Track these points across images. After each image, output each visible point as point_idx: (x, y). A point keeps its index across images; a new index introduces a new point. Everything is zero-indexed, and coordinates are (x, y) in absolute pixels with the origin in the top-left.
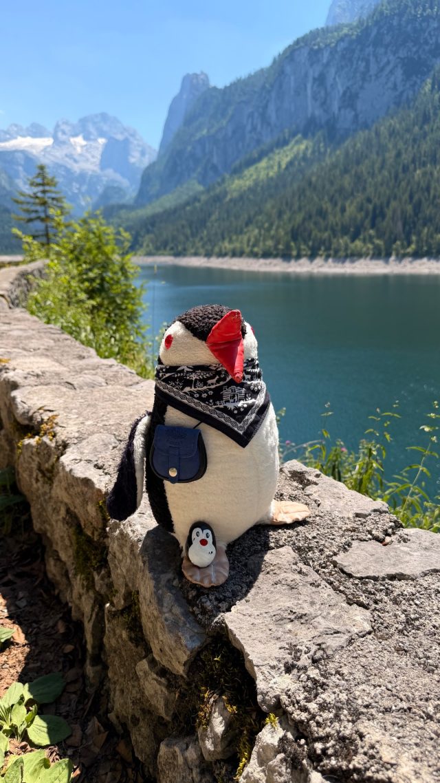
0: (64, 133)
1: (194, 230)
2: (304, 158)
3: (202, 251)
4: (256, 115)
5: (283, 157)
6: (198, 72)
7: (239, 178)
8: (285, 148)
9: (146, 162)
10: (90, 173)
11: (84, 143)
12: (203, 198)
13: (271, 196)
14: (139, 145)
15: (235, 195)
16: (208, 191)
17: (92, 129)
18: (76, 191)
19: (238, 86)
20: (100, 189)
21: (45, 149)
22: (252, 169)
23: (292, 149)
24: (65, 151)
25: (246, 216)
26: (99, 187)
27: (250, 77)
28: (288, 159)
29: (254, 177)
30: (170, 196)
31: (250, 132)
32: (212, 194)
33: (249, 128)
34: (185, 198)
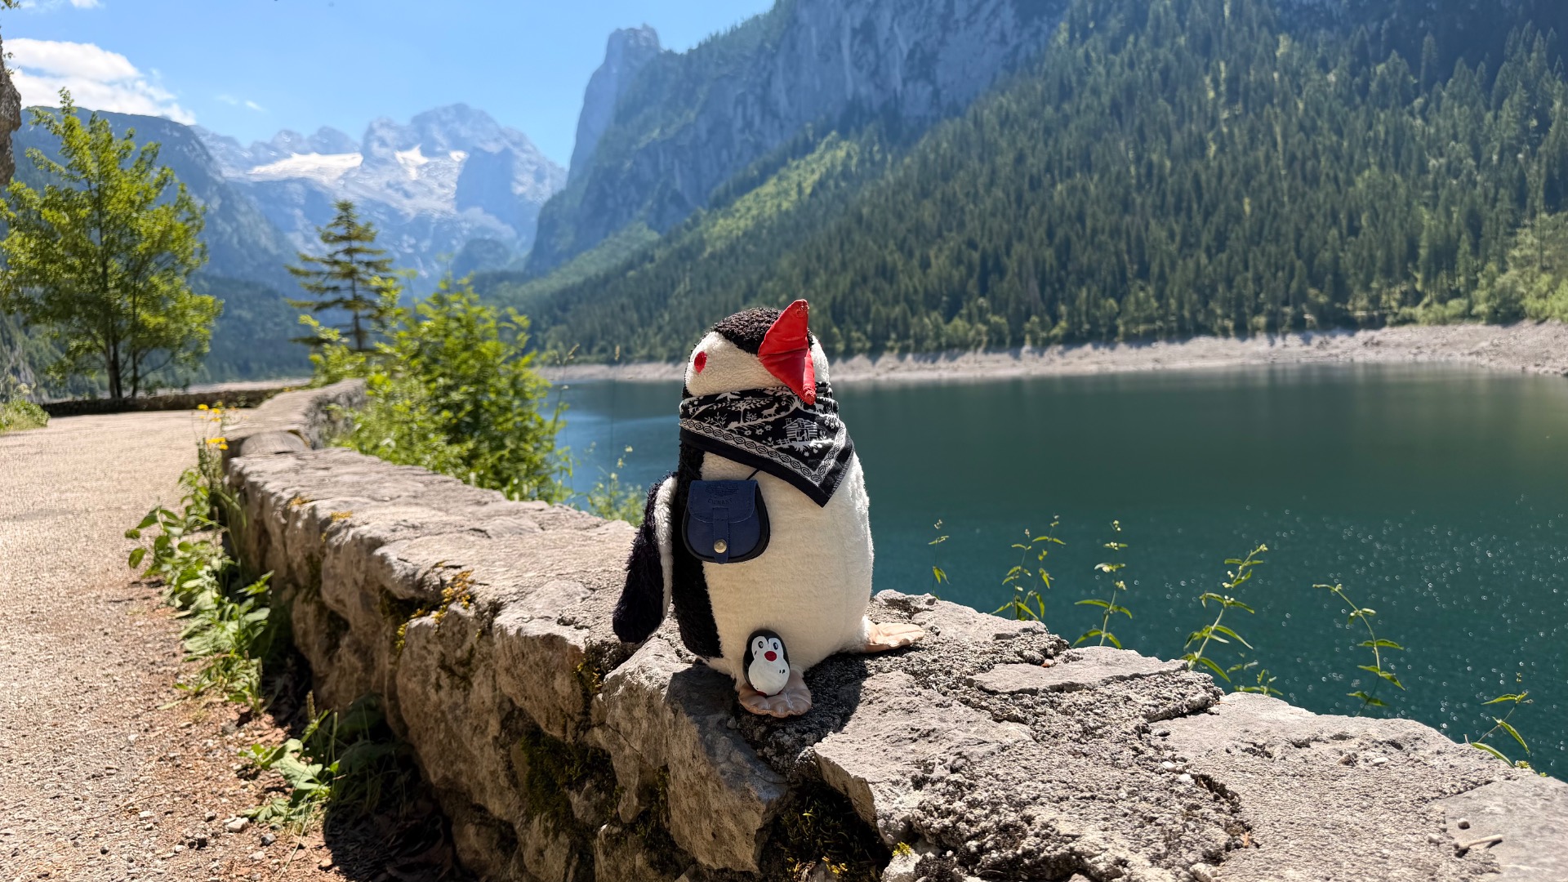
0: (383, 143)
1: (646, 314)
2: (845, 174)
3: (660, 351)
4: (750, 99)
5: (807, 174)
6: (638, 26)
7: (725, 216)
8: (809, 158)
9: (546, 191)
10: (437, 215)
11: (423, 160)
12: (660, 254)
13: (788, 245)
14: (530, 162)
15: (720, 245)
16: (669, 241)
17: (437, 133)
18: (409, 251)
19: (713, 50)
20: (458, 247)
21: (346, 175)
22: (749, 198)
23: (822, 157)
24: (387, 176)
25: (743, 283)
26: (454, 242)
27: (734, 32)
28: (816, 177)
29: (754, 212)
30: (595, 253)
31: (742, 131)
32: (676, 245)
33: (739, 123)
34: (624, 255)
